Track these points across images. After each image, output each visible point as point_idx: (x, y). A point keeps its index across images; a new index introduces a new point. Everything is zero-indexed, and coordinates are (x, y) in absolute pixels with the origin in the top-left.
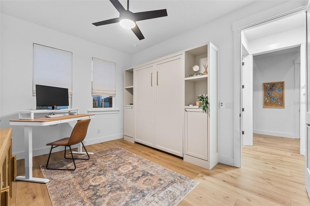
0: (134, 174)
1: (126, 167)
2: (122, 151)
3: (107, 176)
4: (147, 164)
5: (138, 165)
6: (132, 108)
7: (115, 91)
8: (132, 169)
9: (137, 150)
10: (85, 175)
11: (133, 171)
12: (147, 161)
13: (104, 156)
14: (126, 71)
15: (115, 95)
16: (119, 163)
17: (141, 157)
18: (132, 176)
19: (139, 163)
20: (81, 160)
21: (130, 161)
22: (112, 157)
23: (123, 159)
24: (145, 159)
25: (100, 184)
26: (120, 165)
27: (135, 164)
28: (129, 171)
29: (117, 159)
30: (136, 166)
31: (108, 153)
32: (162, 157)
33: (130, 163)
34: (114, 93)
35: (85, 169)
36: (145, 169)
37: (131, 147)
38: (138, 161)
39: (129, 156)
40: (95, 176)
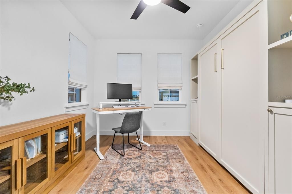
0: (162, 189)
1: (163, 174)
2: (176, 151)
3: (137, 176)
4: (190, 182)
5: (178, 178)
6: (196, 102)
7: (182, 84)
8: (166, 181)
9: (195, 156)
10: (124, 165)
11: (165, 184)
12: (194, 177)
13: (156, 151)
14: (193, 59)
15: (181, 87)
16: (161, 166)
17: (191, 168)
18: (158, 191)
19: (182, 176)
20: (136, 148)
21: (174, 169)
22: (161, 154)
23: (169, 162)
24: (195, 174)
25: (124, 182)
26: (160, 168)
27: (176, 175)
28: (161, 182)
29: (164, 159)
30: (174, 178)
31: (162, 149)
32: (222, 182)
33: (171, 171)
34: (180, 85)
35: (131, 159)
36: (182, 189)
37: (190, 149)
38: (183, 173)
39: (178, 161)
40: (129, 170)
